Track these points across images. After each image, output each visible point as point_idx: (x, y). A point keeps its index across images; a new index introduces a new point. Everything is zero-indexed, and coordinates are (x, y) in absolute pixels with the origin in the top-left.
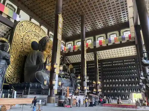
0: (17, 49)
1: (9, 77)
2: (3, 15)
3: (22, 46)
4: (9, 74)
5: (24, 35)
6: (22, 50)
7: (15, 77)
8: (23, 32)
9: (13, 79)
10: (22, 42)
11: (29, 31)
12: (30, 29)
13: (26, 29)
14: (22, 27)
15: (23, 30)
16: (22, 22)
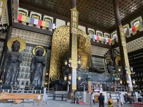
0: (57, 52)
1: (53, 76)
2: (43, 28)
3: (61, 49)
4: (53, 74)
5: (61, 39)
6: (62, 51)
7: (58, 76)
8: (60, 36)
9: (57, 78)
10: (60, 46)
11: (65, 34)
12: (66, 32)
13: (63, 33)
14: (58, 33)
15: (60, 35)
16: (58, 28)
